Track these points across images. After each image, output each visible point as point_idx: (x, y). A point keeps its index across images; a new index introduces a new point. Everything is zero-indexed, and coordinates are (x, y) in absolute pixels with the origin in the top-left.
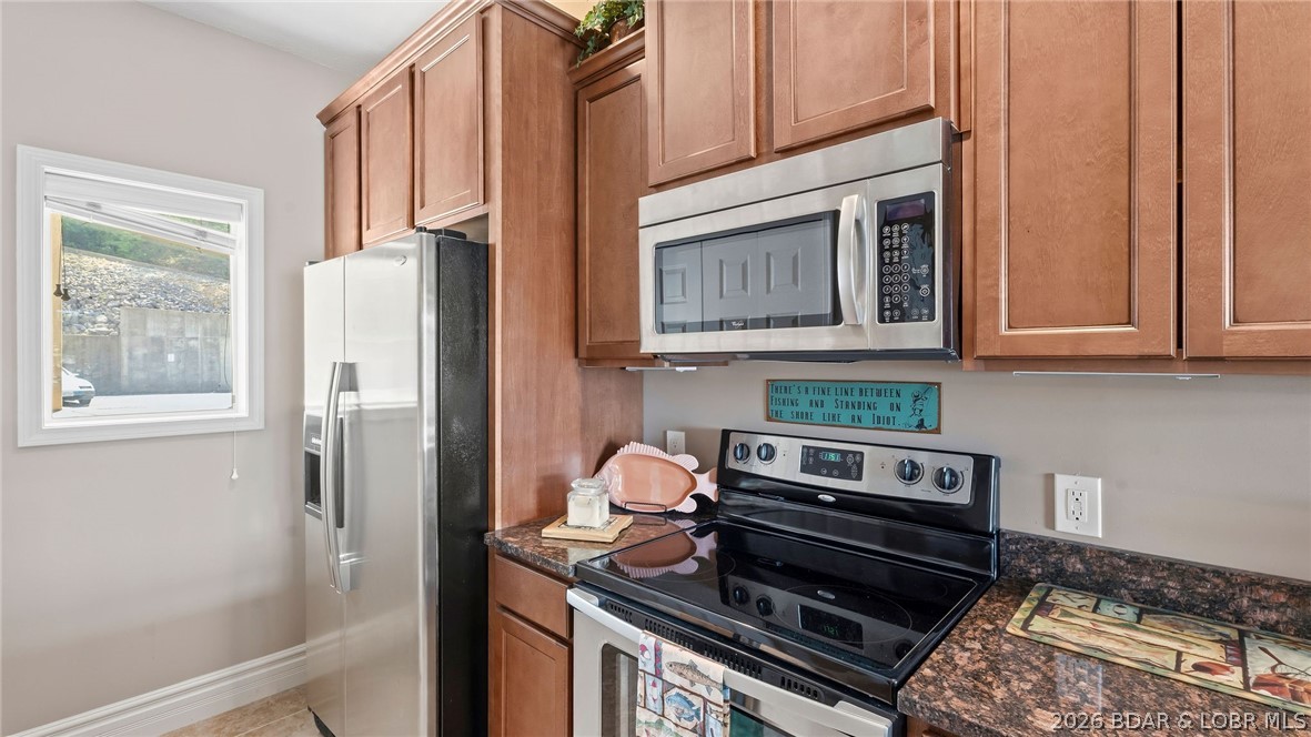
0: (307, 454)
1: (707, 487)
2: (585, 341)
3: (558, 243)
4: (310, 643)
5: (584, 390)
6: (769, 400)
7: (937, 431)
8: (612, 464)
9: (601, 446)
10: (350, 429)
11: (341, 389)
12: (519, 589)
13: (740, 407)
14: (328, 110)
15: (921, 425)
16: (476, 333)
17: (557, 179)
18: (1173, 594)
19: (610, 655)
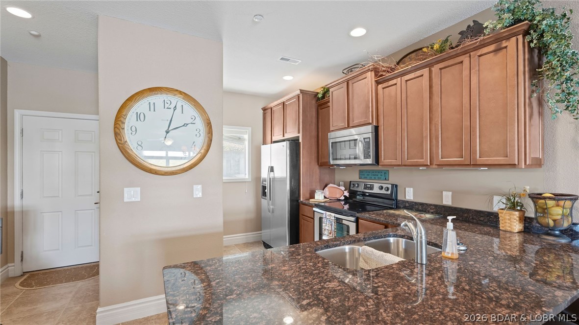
0: (263, 186)
1: (347, 194)
2: (320, 162)
3: (314, 141)
4: (263, 231)
5: (320, 172)
6: (359, 174)
7: (388, 180)
8: (326, 189)
9: (324, 185)
10: (272, 181)
11: (271, 172)
12: (305, 210)
13: (354, 177)
14: (264, 107)
15: (386, 179)
16: (297, 160)
17: (314, 127)
18: (420, 208)
19: (321, 219)
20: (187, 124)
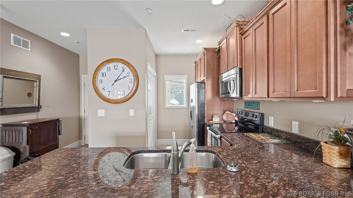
1: (236, 119)
6: (245, 105)
7: (259, 110)
14: (195, 62)
20: (126, 77)
